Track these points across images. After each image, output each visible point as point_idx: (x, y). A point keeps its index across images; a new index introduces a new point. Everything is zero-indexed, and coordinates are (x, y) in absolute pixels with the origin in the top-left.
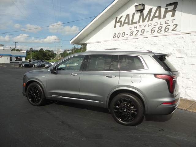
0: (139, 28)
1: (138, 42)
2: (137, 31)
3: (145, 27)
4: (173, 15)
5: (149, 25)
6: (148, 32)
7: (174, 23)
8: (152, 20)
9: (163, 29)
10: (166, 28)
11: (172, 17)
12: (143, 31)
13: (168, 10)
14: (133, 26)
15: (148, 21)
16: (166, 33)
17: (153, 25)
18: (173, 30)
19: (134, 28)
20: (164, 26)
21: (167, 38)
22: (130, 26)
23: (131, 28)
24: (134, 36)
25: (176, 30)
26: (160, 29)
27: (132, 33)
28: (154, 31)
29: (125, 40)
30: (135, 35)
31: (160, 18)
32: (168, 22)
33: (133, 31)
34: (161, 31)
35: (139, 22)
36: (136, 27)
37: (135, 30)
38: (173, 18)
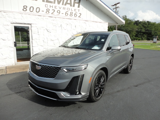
0: (55, 8)
1: (56, 21)
2: (53, 11)
3: (60, 9)
4: (79, 7)
5: (63, 8)
6: (63, 14)
7: (80, 12)
8: (65, 5)
9: (73, 14)
10: (75, 15)
11: (78, 7)
12: (59, 12)
13: (76, 2)
14: (49, 4)
15: (63, 4)
16: (75, 18)
17: (66, 9)
18: (79, 17)
19: (50, 6)
20: (74, 12)
21: (77, 21)
22: (45, 3)
23: (47, 6)
24: (50, 14)
25: (80, 17)
26: (71, 14)
27: (48, 11)
28: (68, 14)
29: (42, 17)
30: (52, 13)
31: (71, 6)
32: (76, 10)
33: (49, 10)
34: (72, 15)
35: (54, 3)
36: (52, 7)
37: (51, 9)
38: (79, 9)
